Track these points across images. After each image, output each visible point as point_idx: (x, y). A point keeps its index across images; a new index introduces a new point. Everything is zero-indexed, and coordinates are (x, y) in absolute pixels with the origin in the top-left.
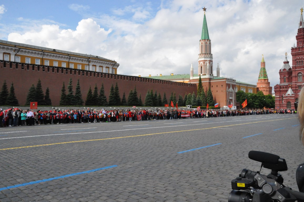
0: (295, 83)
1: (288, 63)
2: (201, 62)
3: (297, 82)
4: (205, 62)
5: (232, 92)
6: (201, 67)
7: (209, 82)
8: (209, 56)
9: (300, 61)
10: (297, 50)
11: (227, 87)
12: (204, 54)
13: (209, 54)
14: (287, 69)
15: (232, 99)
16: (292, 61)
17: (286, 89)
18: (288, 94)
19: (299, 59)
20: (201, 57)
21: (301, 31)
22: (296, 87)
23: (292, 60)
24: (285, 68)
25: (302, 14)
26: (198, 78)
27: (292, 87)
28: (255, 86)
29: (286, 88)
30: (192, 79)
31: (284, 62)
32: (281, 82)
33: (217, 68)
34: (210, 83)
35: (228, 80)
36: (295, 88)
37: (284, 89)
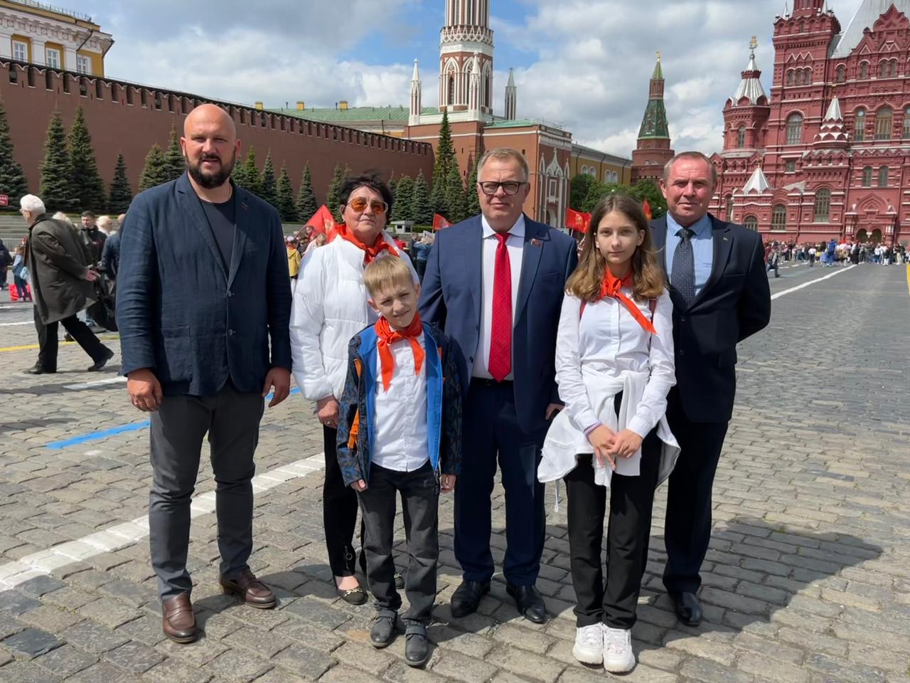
0: (777, 149)
1: (758, 77)
2: (452, 59)
3: (782, 148)
4: (464, 58)
5: (558, 179)
6: (451, 80)
7: (477, 136)
8: (479, 38)
9: (799, 70)
10: (795, 28)
11: (543, 158)
12: (462, 27)
13: (479, 29)
14: (754, 97)
15: (557, 202)
16: (773, 68)
17: (744, 171)
18: (751, 188)
19: (797, 63)
20: (452, 38)
22: (778, 166)
23: (775, 65)
24: (746, 95)
26: (439, 119)
27: (766, 163)
28: (626, 161)
29: (743, 167)
30: (417, 124)
31: (742, 73)
32: (726, 147)
33: (507, 88)
34: (480, 140)
35: (546, 131)
36: (774, 168)
37: (735, 172)
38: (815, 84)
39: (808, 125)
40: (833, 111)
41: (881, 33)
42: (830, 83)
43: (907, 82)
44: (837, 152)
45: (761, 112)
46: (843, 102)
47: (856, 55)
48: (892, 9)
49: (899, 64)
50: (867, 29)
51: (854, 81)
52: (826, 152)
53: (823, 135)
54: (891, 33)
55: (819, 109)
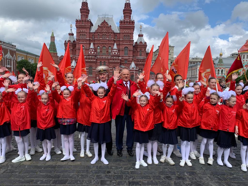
1: (73, 35)
10: (81, 23)
14: (72, 41)
15: (11, 68)
18: (72, 66)
19: (82, 33)
21: (84, 4)
23: (77, 32)
24: (70, 40)
27: (76, 59)
31: (69, 34)
38: (87, 38)
39: (86, 49)
40: (92, 46)
41: (102, 27)
42: (91, 39)
43: (109, 40)
44: (93, 57)
45: (74, 45)
46: (94, 44)
47: (96, 32)
48: (105, 21)
49: (107, 35)
50: (99, 25)
51: (96, 39)
52: (90, 57)
53: (89, 52)
54: (104, 27)
55: (88, 45)
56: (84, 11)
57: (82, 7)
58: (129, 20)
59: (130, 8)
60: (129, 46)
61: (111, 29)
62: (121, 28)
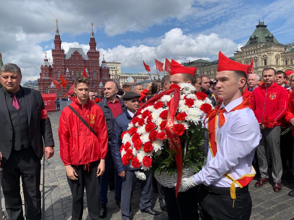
3: (57, 77)
10: (57, 52)
14: (48, 66)
18: (52, 86)
19: (58, 60)
21: (57, 37)
23: (53, 59)
24: (46, 65)
25: (57, 24)
29: (48, 81)
31: (44, 60)
37: (47, 82)
38: (62, 64)
39: (62, 73)
40: (68, 71)
41: (75, 56)
42: (65, 65)
43: (81, 66)
44: (70, 79)
45: (50, 69)
46: (69, 68)
47: (70, 59)
48: (76, 51)
49: (79, 62)
50: (72, 54)
51: (70, 65)
52: (68, 79)
53: (67, 75)
54: (77, 56)
55: (64, 70)
56: (58, 42)
57: (55, 39)
58: (95, 51)
59: (95, 41)
60: (97, 70)
61: (82, 57)
62: (89, 57)
